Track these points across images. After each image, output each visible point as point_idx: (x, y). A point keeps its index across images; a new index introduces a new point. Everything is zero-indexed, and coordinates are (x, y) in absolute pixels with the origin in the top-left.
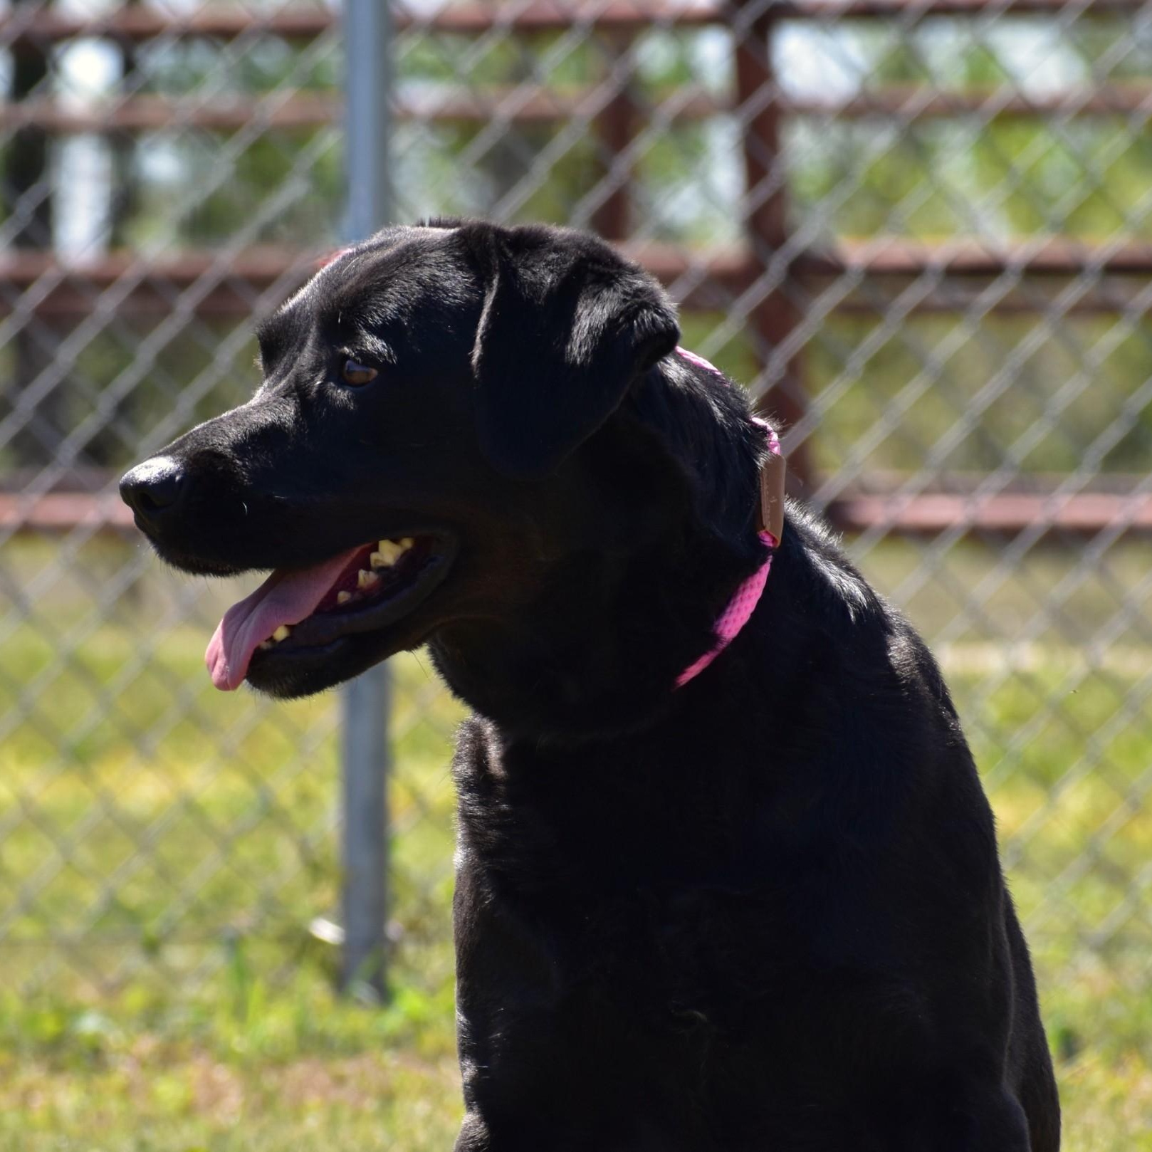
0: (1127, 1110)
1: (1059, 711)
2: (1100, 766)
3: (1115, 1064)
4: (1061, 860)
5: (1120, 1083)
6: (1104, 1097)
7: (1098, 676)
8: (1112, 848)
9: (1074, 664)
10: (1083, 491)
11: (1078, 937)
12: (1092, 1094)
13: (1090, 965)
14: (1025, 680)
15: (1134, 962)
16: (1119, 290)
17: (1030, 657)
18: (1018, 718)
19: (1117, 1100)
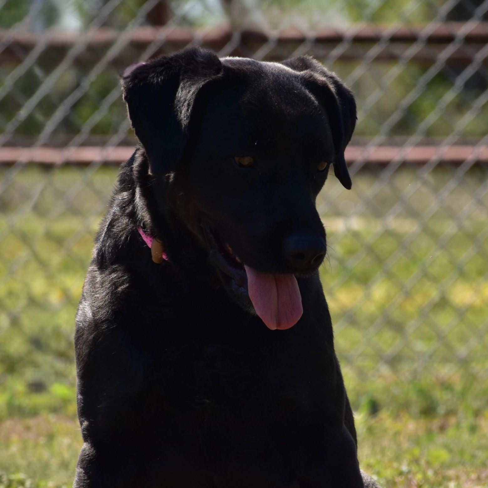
0: (402, 438)
1: (370, 250)
2: (390, 276)
3: (396, 417)
4: (371, 320)
5: (398, 426)
6: (391, 433)
7: (389, 233)
8: (396, 315)
9: (377, 227)
10: (381, 145)
11: (379, 356)
12: (385, 431)
13: (385, 370)
14: (355, 235)
15: (406, 369)
16: (396, 49)
17: (356, 224)
18: (351, 252)
19: (397, 434)
